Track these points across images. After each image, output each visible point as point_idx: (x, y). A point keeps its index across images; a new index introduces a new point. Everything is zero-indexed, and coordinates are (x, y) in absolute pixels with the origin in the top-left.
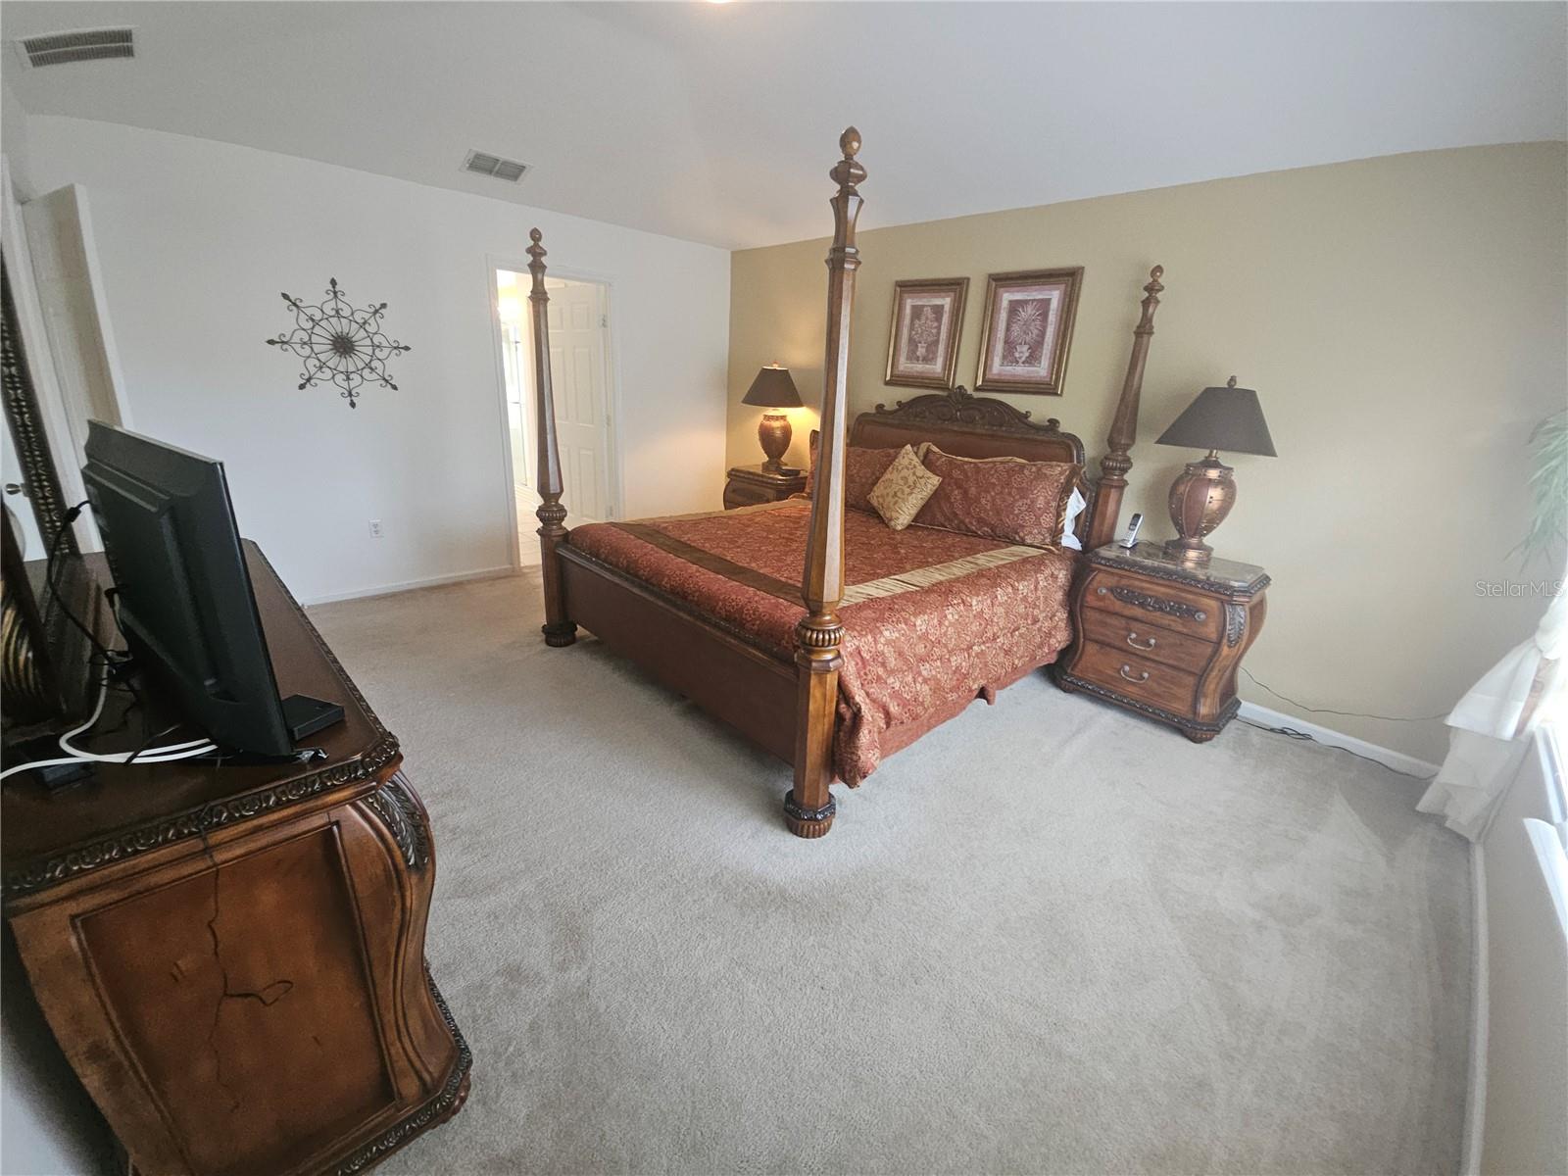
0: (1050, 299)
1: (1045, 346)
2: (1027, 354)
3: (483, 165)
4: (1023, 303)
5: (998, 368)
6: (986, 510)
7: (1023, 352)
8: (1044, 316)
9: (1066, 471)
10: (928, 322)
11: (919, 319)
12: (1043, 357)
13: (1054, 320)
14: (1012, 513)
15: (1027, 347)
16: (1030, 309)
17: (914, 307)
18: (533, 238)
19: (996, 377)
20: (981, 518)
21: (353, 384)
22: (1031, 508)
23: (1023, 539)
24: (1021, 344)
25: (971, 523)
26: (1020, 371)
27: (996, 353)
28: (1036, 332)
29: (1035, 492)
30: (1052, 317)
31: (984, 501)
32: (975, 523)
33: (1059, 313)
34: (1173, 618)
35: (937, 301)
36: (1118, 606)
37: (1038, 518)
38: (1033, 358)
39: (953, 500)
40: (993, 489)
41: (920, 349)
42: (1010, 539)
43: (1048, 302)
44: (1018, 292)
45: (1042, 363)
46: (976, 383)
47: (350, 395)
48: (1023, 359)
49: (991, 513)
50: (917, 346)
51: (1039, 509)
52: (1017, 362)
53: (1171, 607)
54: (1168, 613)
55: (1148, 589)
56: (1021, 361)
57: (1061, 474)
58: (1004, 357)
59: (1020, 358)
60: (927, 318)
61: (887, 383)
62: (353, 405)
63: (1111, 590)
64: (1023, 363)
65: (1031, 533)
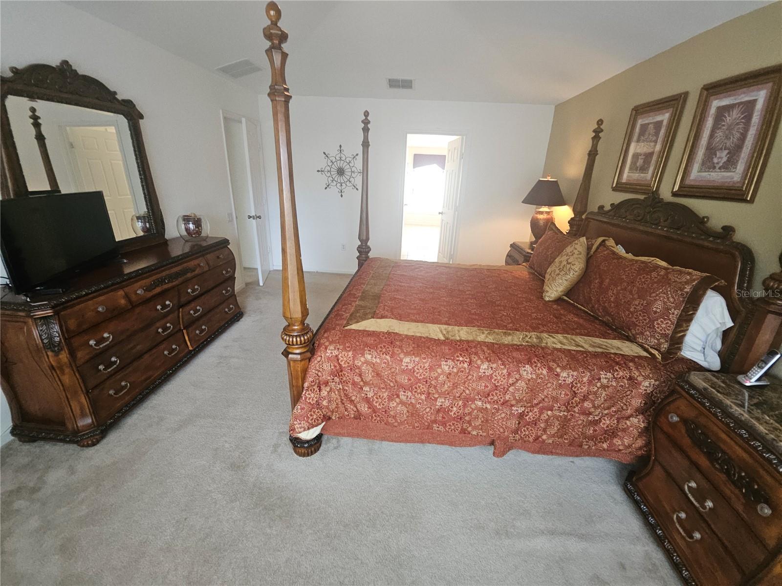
0: (755, 101)
1: (745, 148)
2: (725, 159)
3: (394, 84)
4: (729, 108)
5: (696, 175)
6: (610, 302)
7: (722, 156)
8: (748, 118)
9: (694, 280)
10: (650, 137)
11: (643, 136)
12: (740, 161)
13: (757, 121)
14: (628, 310)
15: (727, 151)
16: (735, 114)
17: (642, 125)
18: (365, 115)
19: (692, 183)
20: (605, 307)
21: (343, 187)
22: (646, 309)
23: (635, 338)
24: (721, 149)
25: (599, 310)
26: (716, 177)
27: (697, 159)
28: (738, 135)
29: (654, 295)
30: (756, 119)
31: (610, 293)
32: (601, 311)
33: (763, 113)
34: (737, 491)
35: (659, 118)
36: (686, 441)
37: (652, 321)
38: (730, 164)
39: (592, 287)
40: (621, 283)
41: (639, 160)
42: (623, 333)
43: (753, 103)
44: (725, 97)
45: (738, 167)
46: (673, 189)
47: (341, 192)
48: (721, 164)
49: (613, 305)
50: (638, 158)
51: (655, 312)
52: (714, 168)
53: (740, 477)
54: (734, 483)
55: (725, 442)
56: (718, 166)
57: (687, 283)
58: (703, 163)
59: (718, 163)
60: (649, 134)
61: (613, 190)
62: (342, 196)
63: (684, 421)
64: (720, 168)
65: (642, 333)
